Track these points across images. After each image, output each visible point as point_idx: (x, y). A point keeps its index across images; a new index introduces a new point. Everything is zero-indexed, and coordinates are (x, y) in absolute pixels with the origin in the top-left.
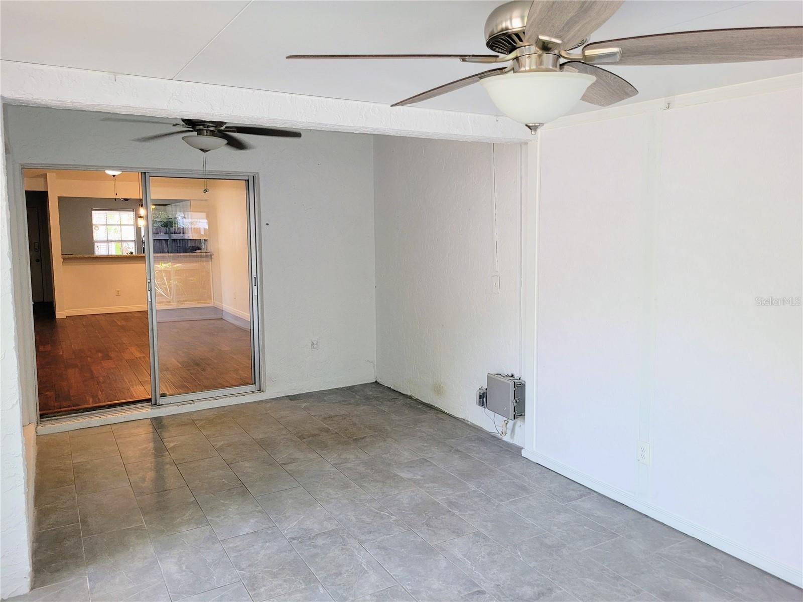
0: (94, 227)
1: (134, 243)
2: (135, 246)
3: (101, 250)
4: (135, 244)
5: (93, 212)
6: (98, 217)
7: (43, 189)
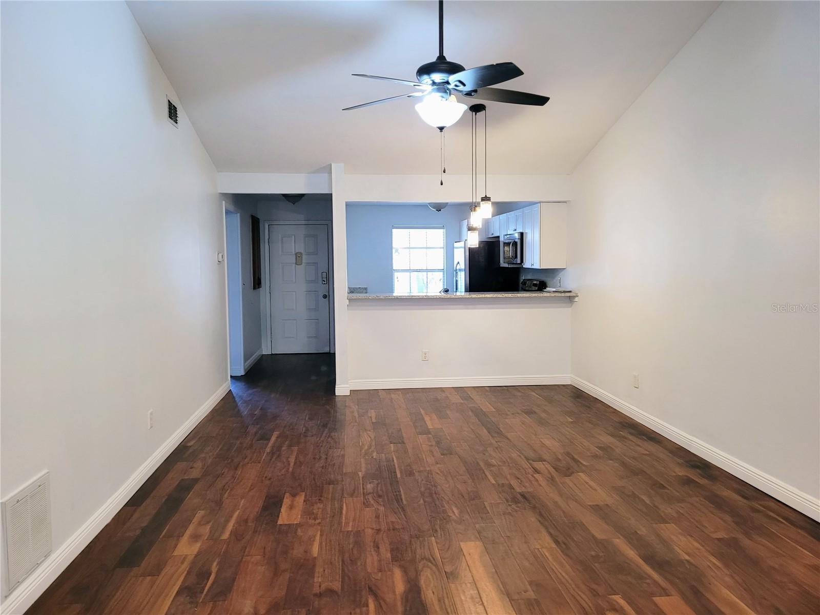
0: (394, 250)
1: (442, 273)
2: (444, 277)
3: (401, 288)
4: (444, 274)
5: (394, 230)
6: (400, 237)
7: (325, 191)
